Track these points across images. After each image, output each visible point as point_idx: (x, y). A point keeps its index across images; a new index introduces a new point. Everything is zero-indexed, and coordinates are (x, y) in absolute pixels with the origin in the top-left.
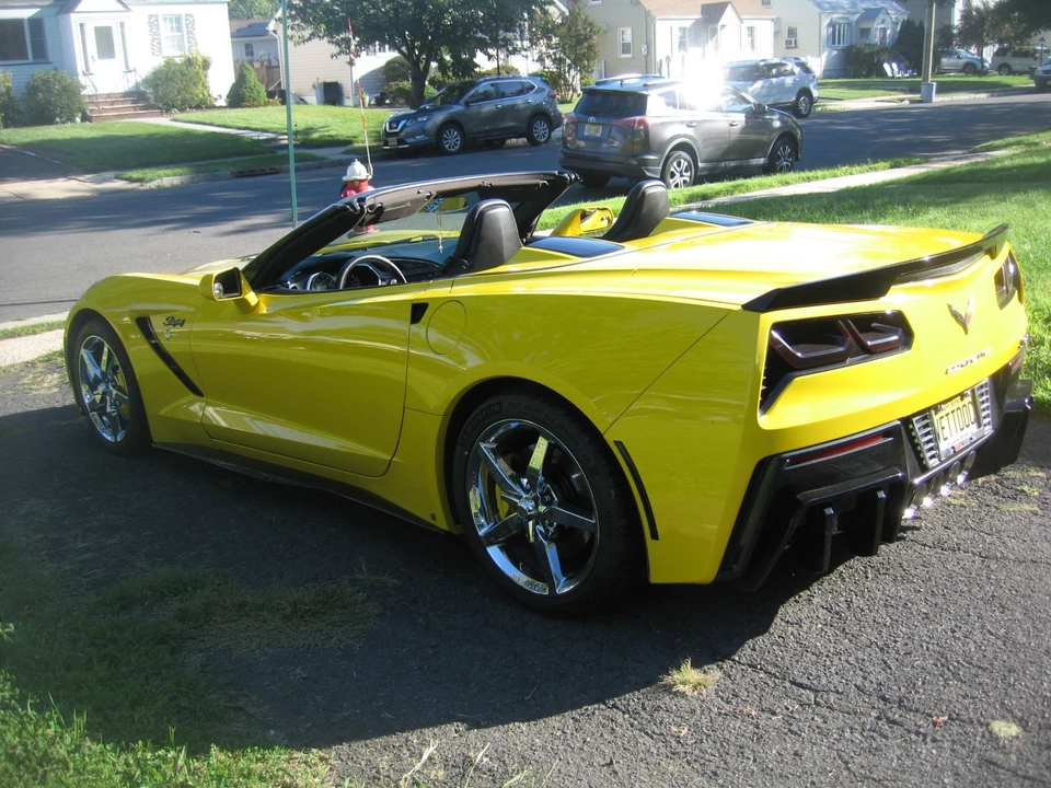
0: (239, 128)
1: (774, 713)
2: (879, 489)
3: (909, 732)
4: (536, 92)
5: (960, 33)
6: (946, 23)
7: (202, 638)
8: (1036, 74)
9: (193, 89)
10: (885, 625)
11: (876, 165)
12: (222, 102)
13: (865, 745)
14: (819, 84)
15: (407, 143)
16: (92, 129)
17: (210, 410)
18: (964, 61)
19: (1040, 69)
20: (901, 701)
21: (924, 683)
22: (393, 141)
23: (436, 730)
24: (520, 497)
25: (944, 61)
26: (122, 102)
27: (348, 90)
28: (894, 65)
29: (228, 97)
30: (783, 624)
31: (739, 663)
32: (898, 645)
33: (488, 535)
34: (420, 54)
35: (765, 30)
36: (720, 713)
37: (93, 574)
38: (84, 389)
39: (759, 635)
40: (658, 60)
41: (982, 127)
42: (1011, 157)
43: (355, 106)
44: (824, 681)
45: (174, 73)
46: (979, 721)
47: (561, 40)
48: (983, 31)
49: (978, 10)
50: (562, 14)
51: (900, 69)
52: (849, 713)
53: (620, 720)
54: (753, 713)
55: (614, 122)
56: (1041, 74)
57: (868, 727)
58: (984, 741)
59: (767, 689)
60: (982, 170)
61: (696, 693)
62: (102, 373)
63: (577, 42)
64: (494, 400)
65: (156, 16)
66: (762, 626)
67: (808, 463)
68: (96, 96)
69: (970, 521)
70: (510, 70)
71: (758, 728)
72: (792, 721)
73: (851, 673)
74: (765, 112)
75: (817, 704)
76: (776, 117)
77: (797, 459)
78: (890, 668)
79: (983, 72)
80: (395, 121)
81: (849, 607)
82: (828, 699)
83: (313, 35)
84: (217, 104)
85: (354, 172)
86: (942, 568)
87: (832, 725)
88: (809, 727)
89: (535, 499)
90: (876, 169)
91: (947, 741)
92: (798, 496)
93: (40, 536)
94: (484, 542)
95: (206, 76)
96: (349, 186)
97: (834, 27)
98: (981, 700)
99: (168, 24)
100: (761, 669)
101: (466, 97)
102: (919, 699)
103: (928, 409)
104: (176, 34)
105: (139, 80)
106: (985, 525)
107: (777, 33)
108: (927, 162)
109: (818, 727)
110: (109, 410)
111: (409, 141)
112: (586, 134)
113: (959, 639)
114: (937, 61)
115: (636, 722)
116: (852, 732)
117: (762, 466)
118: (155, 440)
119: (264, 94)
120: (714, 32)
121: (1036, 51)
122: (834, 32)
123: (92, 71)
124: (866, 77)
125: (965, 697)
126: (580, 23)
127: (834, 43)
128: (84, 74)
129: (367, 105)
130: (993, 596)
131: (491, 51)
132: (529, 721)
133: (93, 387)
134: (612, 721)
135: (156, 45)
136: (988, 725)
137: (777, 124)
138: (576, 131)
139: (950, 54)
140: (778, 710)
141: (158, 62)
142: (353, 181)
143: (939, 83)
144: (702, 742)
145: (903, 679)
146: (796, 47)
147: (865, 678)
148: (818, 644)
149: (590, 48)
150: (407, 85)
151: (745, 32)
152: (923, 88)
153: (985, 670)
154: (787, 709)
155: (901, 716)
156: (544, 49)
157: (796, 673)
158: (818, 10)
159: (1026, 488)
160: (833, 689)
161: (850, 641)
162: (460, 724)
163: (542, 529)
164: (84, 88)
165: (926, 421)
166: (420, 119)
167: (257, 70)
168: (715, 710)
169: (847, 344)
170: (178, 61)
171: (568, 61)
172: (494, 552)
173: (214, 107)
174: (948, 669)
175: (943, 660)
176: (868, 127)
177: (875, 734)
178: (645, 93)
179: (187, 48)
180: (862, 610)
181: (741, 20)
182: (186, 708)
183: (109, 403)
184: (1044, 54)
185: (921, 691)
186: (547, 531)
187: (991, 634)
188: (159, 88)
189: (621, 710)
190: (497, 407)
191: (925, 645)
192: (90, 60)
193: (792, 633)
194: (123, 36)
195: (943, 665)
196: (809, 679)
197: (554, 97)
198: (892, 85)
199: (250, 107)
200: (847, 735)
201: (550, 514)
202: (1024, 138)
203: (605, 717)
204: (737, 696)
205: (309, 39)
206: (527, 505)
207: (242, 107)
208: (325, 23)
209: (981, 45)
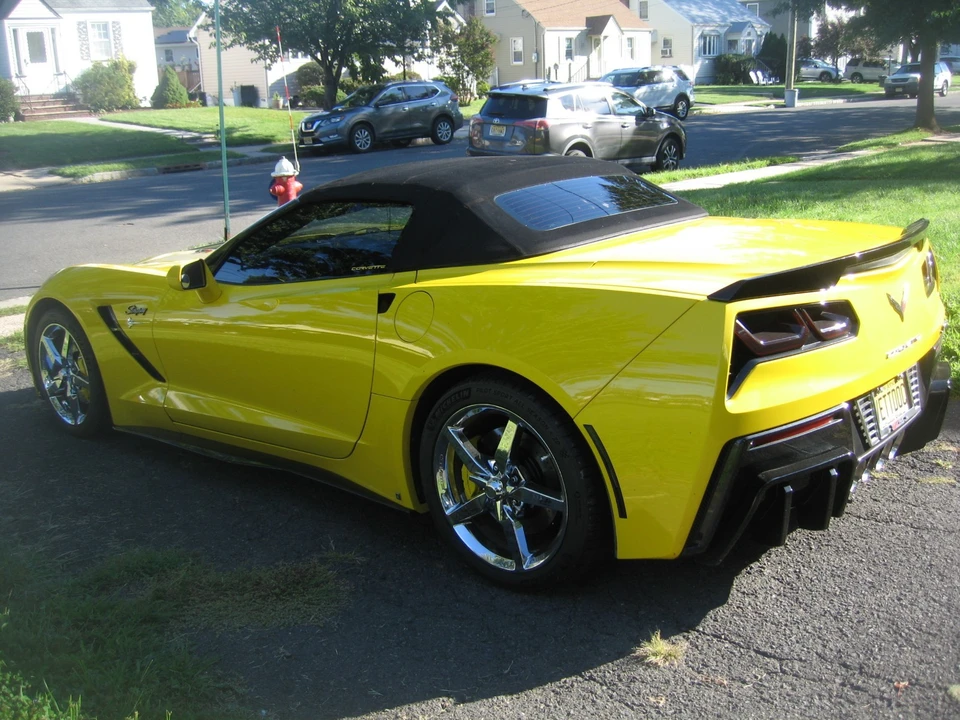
0: (164, 128)
1: (744, 682)
2: (832, 468)
3: (874, 697)
4: (439, 96)
5: (817, 45)
6: (805, 35)
7: (183, 618)
8: (886, 82)
9: (119, 91)
10: (835, 594)
11: (754, 163)
12: (147, 104)
13: (835, 711)
14: (695, 90)
15: (321, 142)
16: (25, 127)
17: (171, 394)
18: (821, 70)
19: (889, 78)
20: (861, 668)
21: (880, 650)
22: (308, 140)
23: (424, 706)
24: (488, 479)
25: (803, 69)
26: (54, 103)
27: (263, 93)
28: (759, 73)
29: (152, 99)
30: (740, 595)
31: (704, 633)
32: (851, 613)
33: (453, 514)
34: (333, 60)
35: (643, 40)
36: (693, 683)
37: (68, 556)
38: (44, 375)
39: (718, 605)
40: (547, 67)
41: (844, 129)
42: (878, 156)
43: (270, 108)
44: (786, 650)
45: (102, 76)
46: (937, 686)
47: (460, 48)
48: (837, 44)
49: (833, 24)
50: (460, 25)
51: (764, 77)
52: (814, 680)
53: (599, 692)
54: (725, 682)
55: (517, 123)
56: (890, 82)
57: (835, 693)
58: (946, 705)
59: (734, 659)
60: (852, 168)
61: (667, 663)
62: (63, 360)
63: (475, 51)
64: (462, 386)
65: (85, 23)
66: (722, 598)
67: (769, 444)
68: (29, 97)
69: (895, 494)
70: (413, 76)
71: (732, 697)
72: (762, 689)
73: (811, 641)
74: (653, 115)
75: (784, 672)
76: (664, 119)
77: (759, 441)
78: (847, 636)
79: (838, 80)
80: (310, 122)
81: (799, 578)
82: (793, 666)
83: (234, 41)
84: (142, 105)
85: (281, 169)
86: (878, 538)
87: (800, 692)
88: (780, 695)
89: (504, 481)
90: (753, 167)
91: (911, 705)
92: (760, 475)
93: (11, 518)
94: (451, 521)
95: (131, 79)
96: (277, 182)
97: (705, 38)
98: (936, 665)
99: (96, 31)
100: (725, 639)
101: (375, 101)
102: (879, 665)
103: (870, 392)
104: (103, 39)
105: (69, 82)
106: (910, 496)
107: (653, 44)
108: (799, 160)
109: (788, 695)
110: (69, 394)
111: (324, 140)
112: (491, 134)
113: (906, 607)
114: (797, 70)
115: (615, 694)
116: (820, 699)
117: (728, 447)
118: (115, 422)
119: (185, 96)
120: (598, 43)
121: (884, 62)
122: (705, 43)
123: (25, 72)
124: (733, 84)
125: (921, 662)
126: (477, 32)
127: (705, 53)
128: (17, 76)
129: (281, 107)
130: (931, 565)
131: (398, 58)
132: (511, 694)
133: (52, 374)
134: (592, 693)
135: (85, 51)
136: (946, 689)
137: (665, 126)
138: (481, 132)
139: (807, 64)
140: (748, 679)
141: (86, 66)
142: (281, 177)
143: (800, 89)
144: (681, 712)
145: (860, 646)
146: (671, 56)
147: (825, 646)
148: (776, 614)
149: (487, 56)
150: (320, 88)
151: (626, 43)
152: (787, 94)
153: (935, 635)
154: (756, 677)
155: (864, 682)
156: (444, 57)
157: (759, 642)
158: (690, 23)
159: (940, 462)
160: (796, 657)
161: (805, 610)
162: (445, 699)
163: (509, 507)
164: (17, 89)
165: (868, 403)
166: (333, 120)
167: (178, 74)
168: (688, 680)
169: (802, 332)
170: (105, 64)
171: (466, 68)
172: (461, 531)
173: (139, 108)
174: (901, 635)
175: (894, 627)
176: (743, 129)
177: (842, 701)
178: (545, 96)
179: (113, 53)
180: (812, 581)
181: (622, 31)
182: (177, 690)
183: (69, 388)
184: (892, 65)
185: (879, 657)
186: (514, 509)
187: (935, 601)
188: (88, 90)
189: (598, 682)
190: (466, 393)
191: (875, 612)
192: (23, 64)
193: (750, 604)
194: (54, 41)
195: (895, 632)
196: (772, 648)
197: (456, 100)
198: (759, 92)
199: (173, 108)
200: (817, 702)
201: (517, 494)
202: (882, 139)
203: (584, 689)
204: (707, 666)
205: (231, 45)
206: (496, 486)
207: (165, 108)
208: (245, 31)
209: (836, 56)
